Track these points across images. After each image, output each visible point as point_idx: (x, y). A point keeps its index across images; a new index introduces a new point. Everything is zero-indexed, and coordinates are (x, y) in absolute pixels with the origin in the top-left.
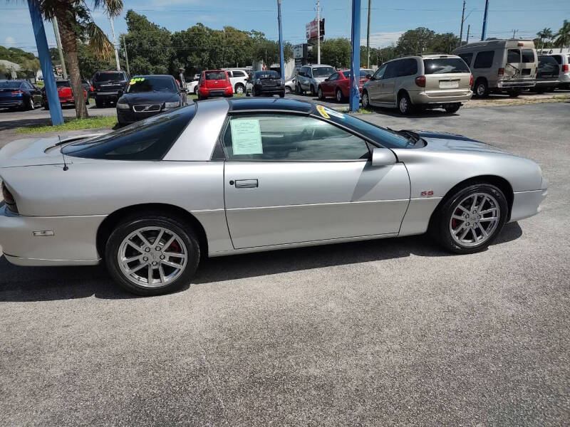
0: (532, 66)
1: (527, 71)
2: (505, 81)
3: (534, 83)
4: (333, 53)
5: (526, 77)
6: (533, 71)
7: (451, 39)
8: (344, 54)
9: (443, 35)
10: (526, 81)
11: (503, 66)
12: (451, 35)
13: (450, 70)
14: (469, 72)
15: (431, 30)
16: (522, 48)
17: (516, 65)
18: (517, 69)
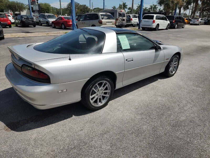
0: (125, 18)
1: (124, 20)
2: (118, 23)
3: (126, 24)
4: (43, 8)
5: (124, 22)
6: (125, 20)
7: (85, 7)
8: (48, 9)
9: (82, 5)
10: (124, 23)
11: (117, 18)
12: (85, 5)
13: (106, 18)
14: (114, 19)
15: (78, 3)
16: (122, 12)
17: (121, 18)
18: (121, 19)
